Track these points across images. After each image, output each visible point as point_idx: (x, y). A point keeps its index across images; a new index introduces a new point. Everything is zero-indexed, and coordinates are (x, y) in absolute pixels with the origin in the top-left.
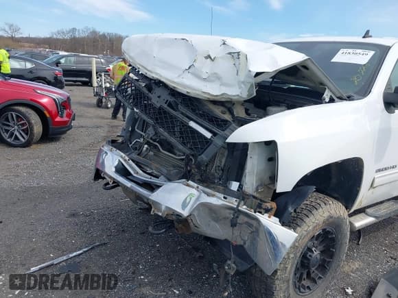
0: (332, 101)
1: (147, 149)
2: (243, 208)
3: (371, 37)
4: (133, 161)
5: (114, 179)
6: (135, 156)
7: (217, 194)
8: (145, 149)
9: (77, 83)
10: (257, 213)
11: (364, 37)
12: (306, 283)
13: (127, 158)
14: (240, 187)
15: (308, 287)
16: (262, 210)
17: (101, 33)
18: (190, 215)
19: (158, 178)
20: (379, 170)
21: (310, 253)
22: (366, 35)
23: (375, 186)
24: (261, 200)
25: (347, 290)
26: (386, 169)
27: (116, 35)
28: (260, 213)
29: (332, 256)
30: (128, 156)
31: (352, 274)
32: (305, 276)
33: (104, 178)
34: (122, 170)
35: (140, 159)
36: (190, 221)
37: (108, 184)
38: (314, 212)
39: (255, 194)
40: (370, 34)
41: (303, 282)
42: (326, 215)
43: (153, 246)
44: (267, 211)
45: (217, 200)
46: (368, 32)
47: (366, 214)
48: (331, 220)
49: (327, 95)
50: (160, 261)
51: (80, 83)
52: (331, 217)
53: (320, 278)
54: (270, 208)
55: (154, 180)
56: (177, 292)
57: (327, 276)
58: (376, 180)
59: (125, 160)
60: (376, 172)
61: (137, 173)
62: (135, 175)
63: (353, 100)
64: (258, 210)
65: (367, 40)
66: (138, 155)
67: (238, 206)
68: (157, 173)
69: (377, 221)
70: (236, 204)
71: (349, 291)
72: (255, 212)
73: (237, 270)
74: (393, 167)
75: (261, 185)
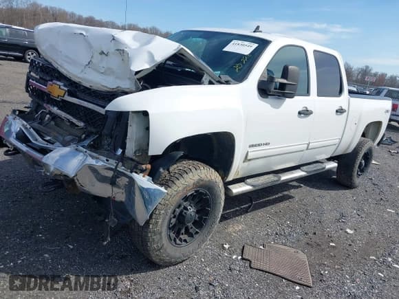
0: (211, 83)
1: (49, 118)
2: (121, 169)
3: (261, 32)
4: (34, 129)
5: (14, 145)
6: (36, 125)
7: (101, 157)
8: (47, 119)
9: (9, 57)
10: (134, 174)
11: (254, 32)
12: (184, 237)
13: (28, 126)
14: (123, 152)
15: (185, 241)
16: (138, 171)
17: (42, 6)
18: (76, 175)
19: (53, 144)
20: (252, 146)
21: (185, 211)
22: (257, 30)
23: (249, 158)
24: (137, 162)
25: (225, 246)
26: (259, 145)
27: (60, 10)
28: (136, 173)
29: (207, 214)
30: (29, 124)
31: (234, 234)
32: (183, 231)
33: (6, 146)
34: (22, 137)
35: (41, 127)
36: (76, 181)
37: (9, 151)
38: (185, 175)
39: (134, 158)
40: (260, 29)
41: (181, 236)
42: (196, 178)
43: (58, 211)
44: (142, 171)
45: (100, 163)
46: (258, 27)
47: (246, 183)
48: (201, 183)
49: (206, 78)
50: (62, 223)
51: (12, 58)
52: (202, 181)
53: (197, 233)
54: (144, 168)
55: (50, 146)
56: (71, 247)
57: (204, 231)
58: (249, 154)
59: (26, 128)
60: (250, 147)
61: (36, 140)
62: (33, 141)
63: (230, 84)
64: (135, 170)
65: (257, 35)
66: (39, 123)
67: (116, 167)
68: (54, 140)
69: (254, 189)
70: (115, 165)
71: (227, 246)
72: (131, 172)
73: (118, 224)
74: (266, 144)
75: (139, 150)
